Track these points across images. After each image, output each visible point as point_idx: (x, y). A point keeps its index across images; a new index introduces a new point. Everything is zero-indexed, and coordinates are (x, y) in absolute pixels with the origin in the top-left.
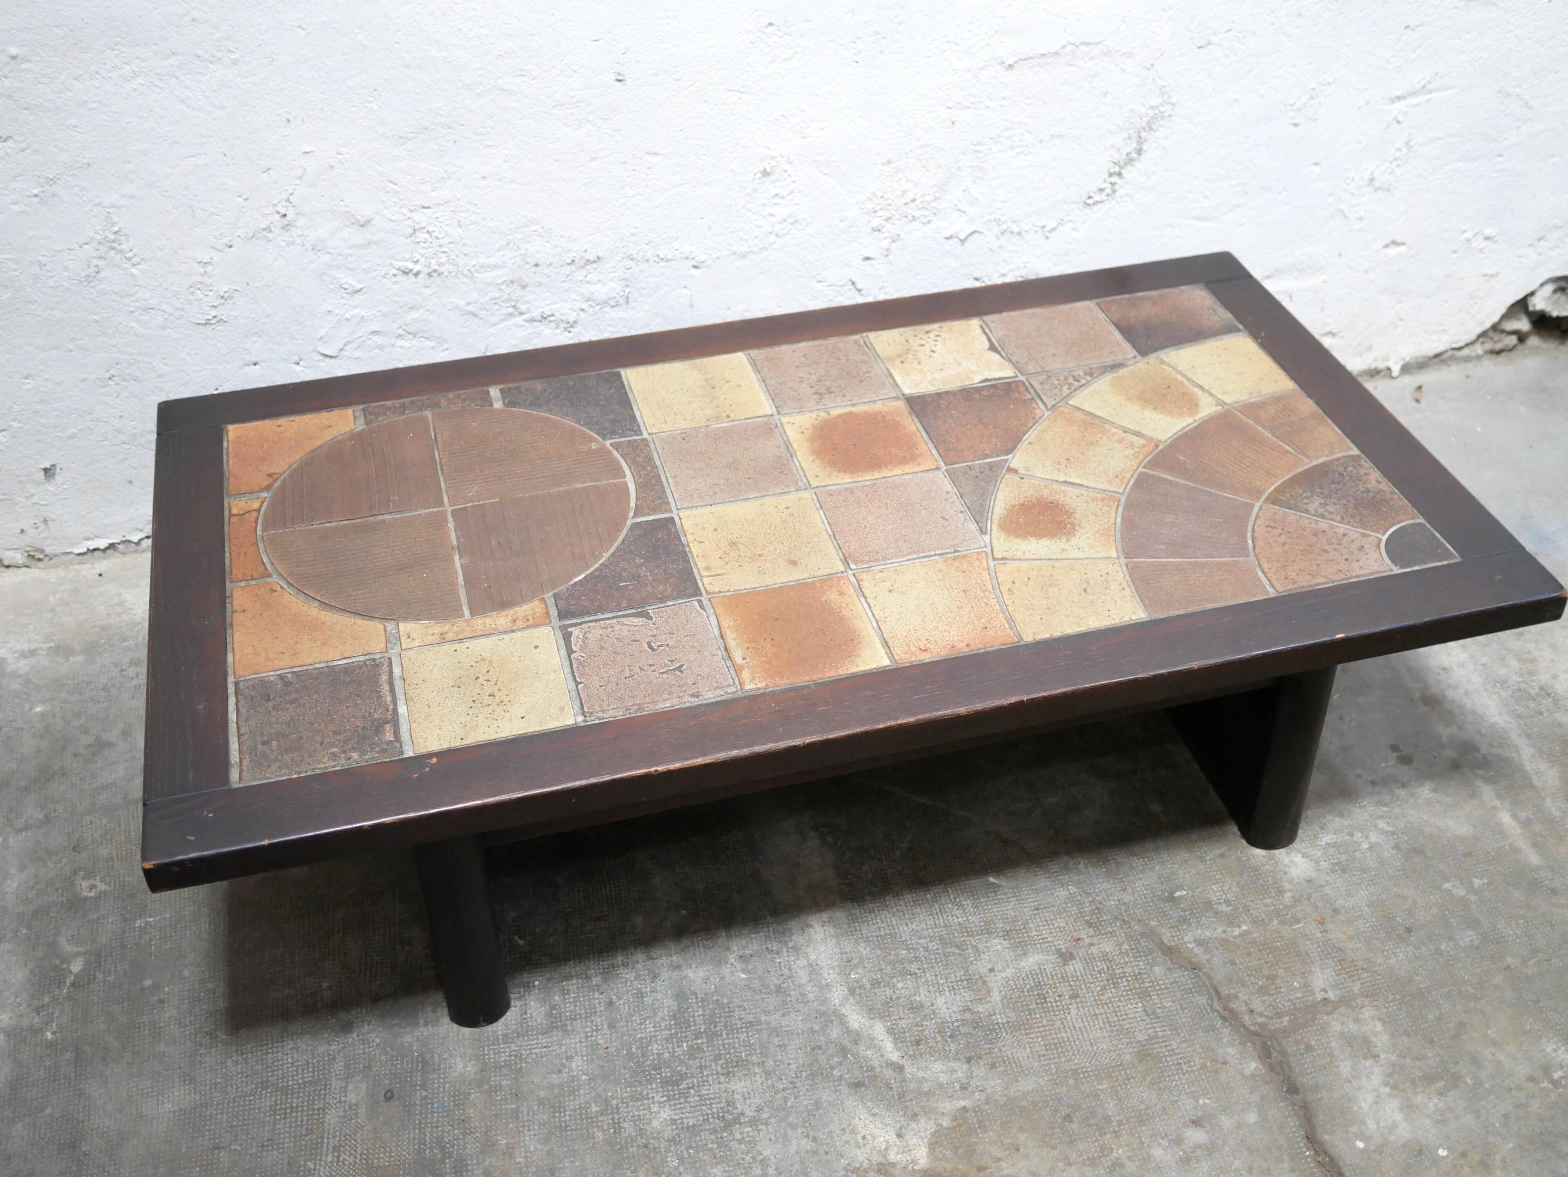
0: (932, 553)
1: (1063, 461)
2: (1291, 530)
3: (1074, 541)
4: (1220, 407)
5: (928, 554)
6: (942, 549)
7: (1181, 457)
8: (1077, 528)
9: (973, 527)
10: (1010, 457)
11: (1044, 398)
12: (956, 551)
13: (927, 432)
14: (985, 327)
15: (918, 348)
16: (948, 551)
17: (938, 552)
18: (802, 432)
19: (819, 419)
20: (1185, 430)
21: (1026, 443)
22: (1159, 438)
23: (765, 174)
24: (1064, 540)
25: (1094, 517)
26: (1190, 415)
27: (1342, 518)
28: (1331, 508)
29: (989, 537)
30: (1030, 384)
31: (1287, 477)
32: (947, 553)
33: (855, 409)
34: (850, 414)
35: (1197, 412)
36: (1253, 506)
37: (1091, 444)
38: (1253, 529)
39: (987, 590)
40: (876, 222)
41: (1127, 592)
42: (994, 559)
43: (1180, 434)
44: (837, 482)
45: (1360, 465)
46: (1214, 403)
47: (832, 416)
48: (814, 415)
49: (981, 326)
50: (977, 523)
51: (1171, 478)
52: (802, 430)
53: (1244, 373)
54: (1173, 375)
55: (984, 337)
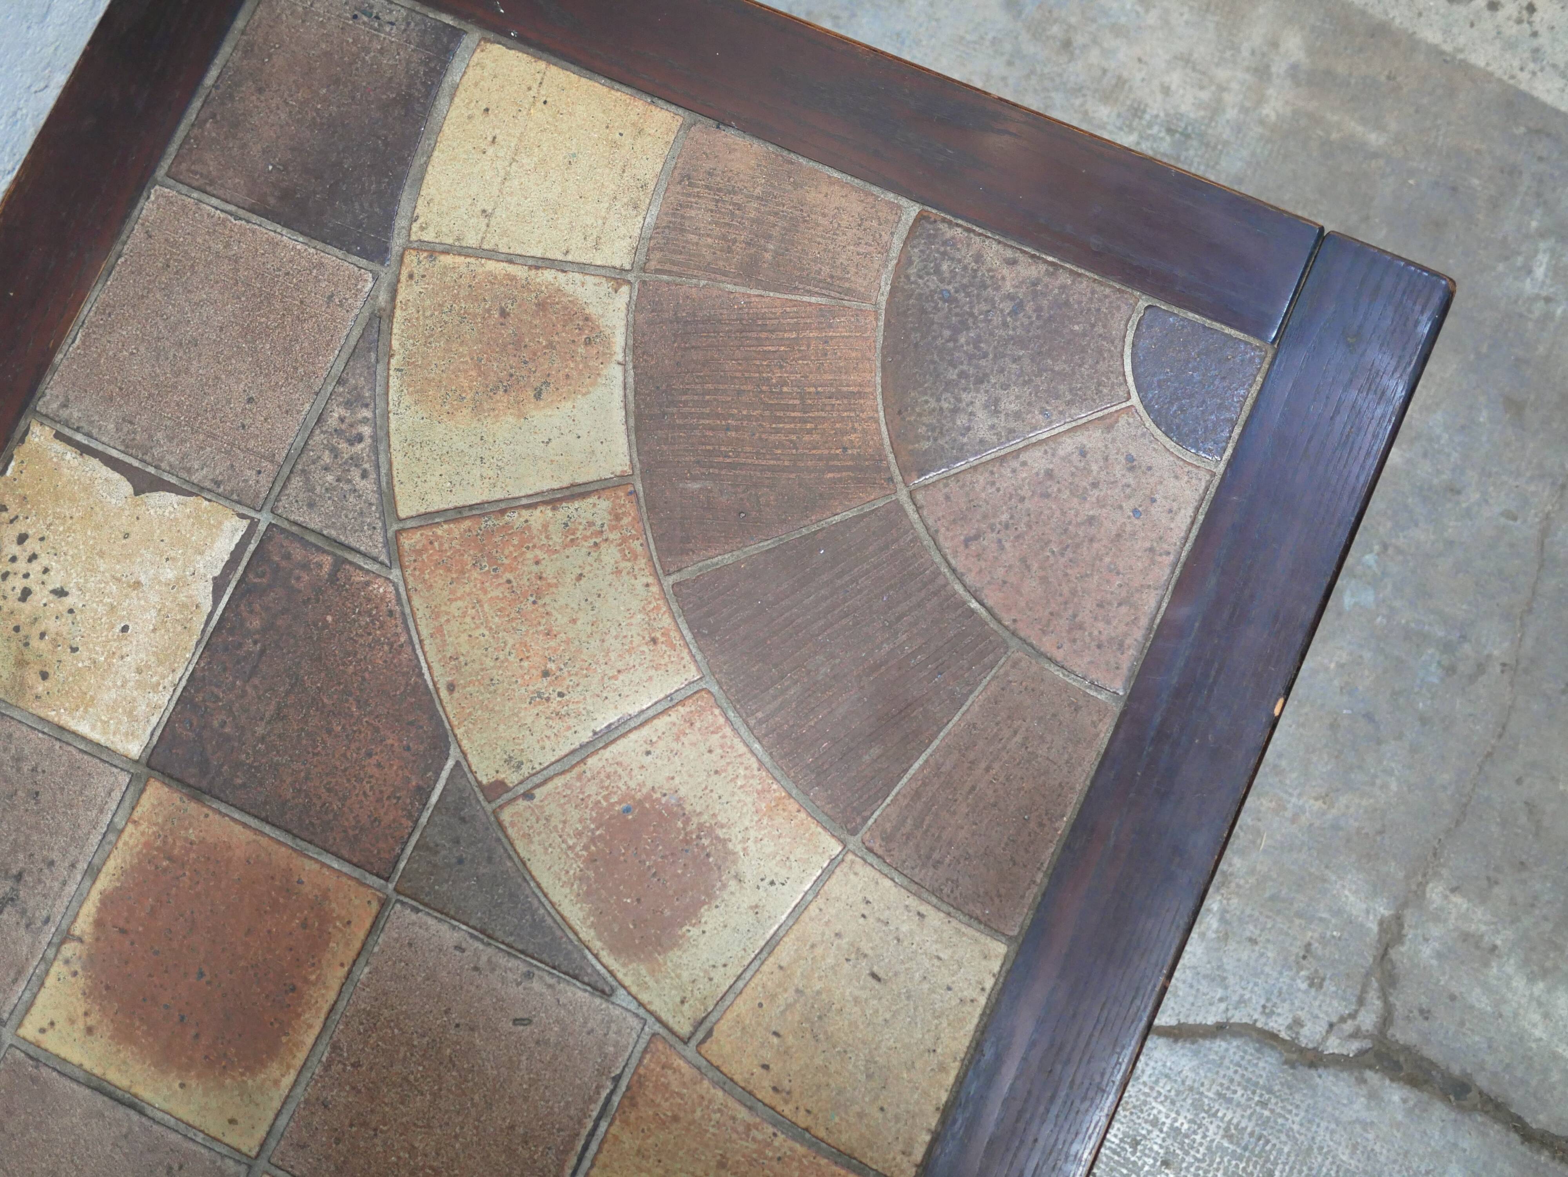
0: (590, 1125)
1: (542, 684)
2: (1005, 517)
3: (748, 867)
4: (625, 289)
5: (585, 1132)
6: (592, 1100)
7: (696, 486)
8: (720, 833)
9: (577, 994)
10: (454, 751)
11: (352, 541)
12: (617, 1079)
13: (279, 827)
14: (67, 432)
15: (26, 607)
16: (604, 1094)
17: (595, 1114)
18: (90, 1030)
19: (77, 967)
20: (632, 406)
21: (444, 693)
22: (618, 470)
24: (733, 885)
25: (715, 778)
26: (604, 356)
27: (1043, 411)
28: (1010, 405)
29: (621, 992)
30: (295, 523)
31: (878, 380)
32: (609, 1099)
33: (104, 882)
34: (108, 901)
35: (607, 343)
36: (898, 507)
37: (538, 594)
38: (954, 571)
39: (748, 1128)
41: (935, 918)
42: (686, 1041)
43: (632, 422)
44: (276, 1104)
45: (945, 243)
46: (606, 286)
47: (88, 939)
48: (58, 968)
49: (58, 436)
50: (575, 977)
51: (728, 558)
52: (80, 1025)
53: (574, 155)
54: (480, 270)
55: (95, 462)
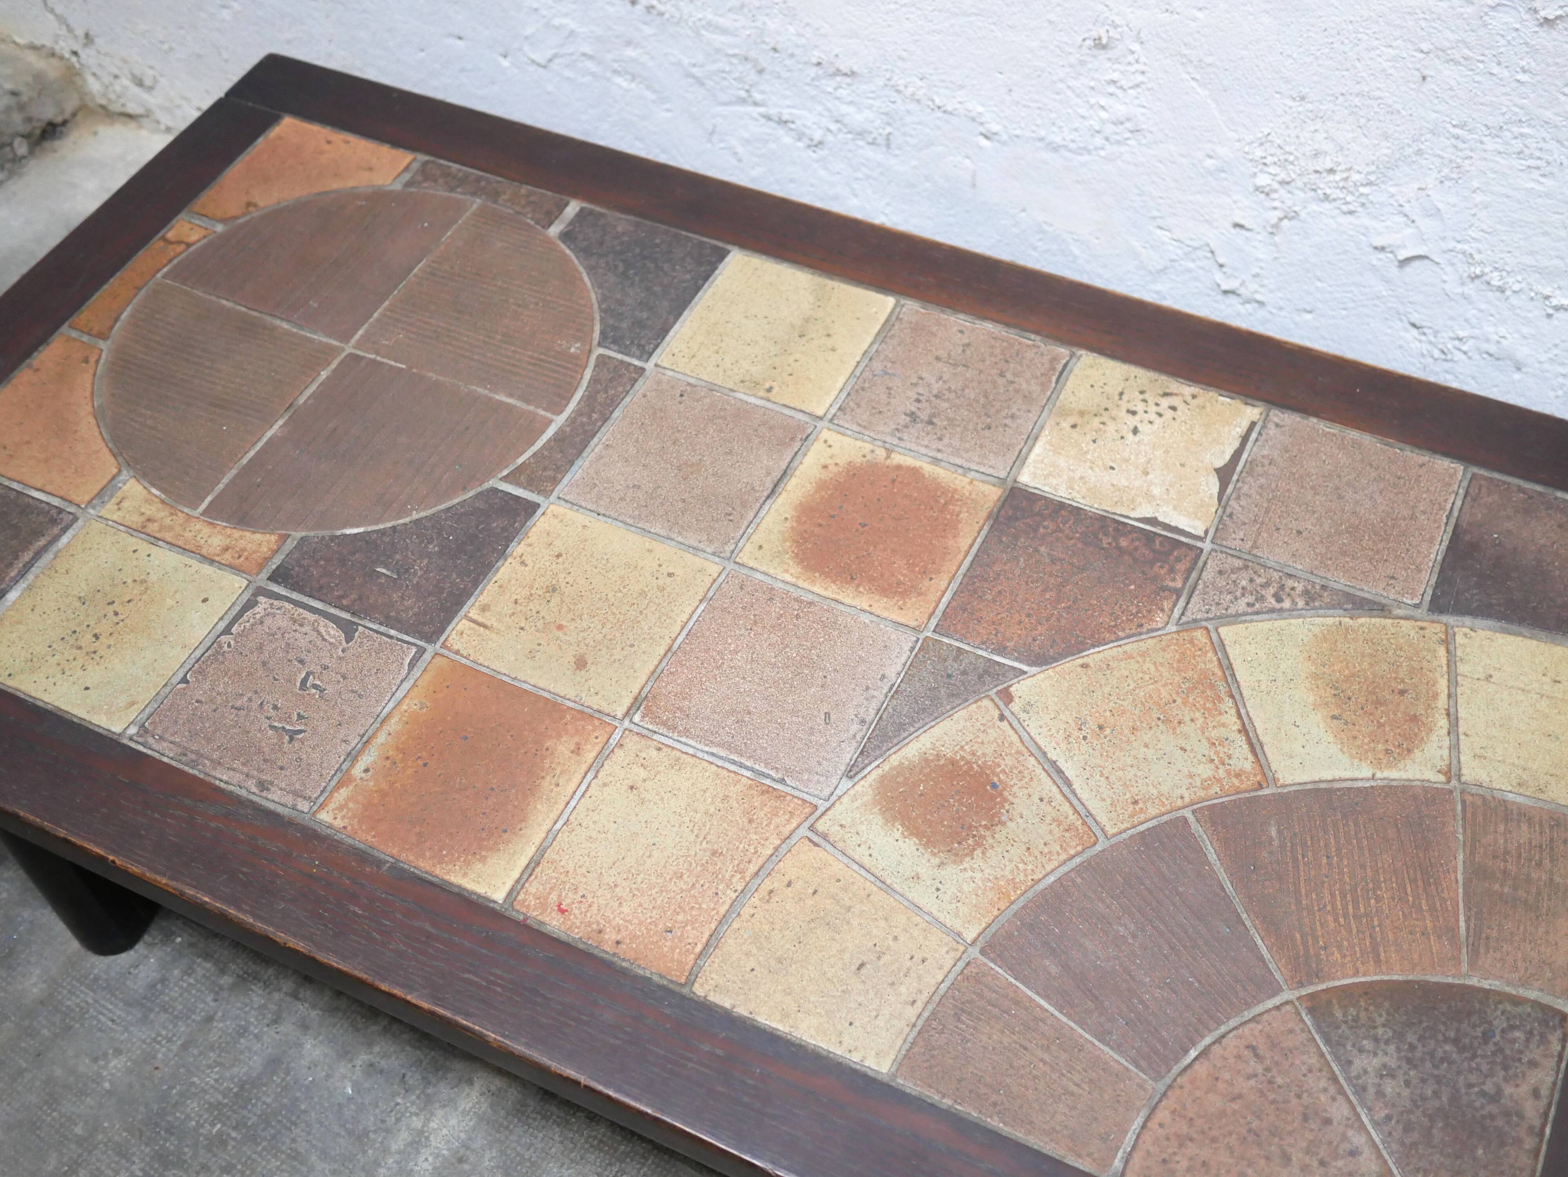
0: (749, 764)
1: (1092, 725)
2: (1279, 1080)
3: (950, 871)
4: (1442, 778)
5: (743, 760)
6: (767, 765)
7: (1273, 832)
8: (978, 852)
9: (849, 753)
10: (1034, 670)
11: (1195, 599)
12: (782, 781)
13: (971, 564)
14: (1257, 428)
15: (1123, 413)
16: (772, 773)
17: (757, 767)
18: (825, 467)
19: (869, 457)
20: (1337, 785)
21: (1080, 661)
22: (1279, 775)
23: (1100, 45)
24: (936, 861)
25: (1024, 847)
26: (1377, 763)
27: (1389, 1118)
28: (1390, 1087)
29: (850, 784)
30: (1205, 563)
31: (1395, 978)
32: (768, 776)
33: (928, 468)
34: (915, 472)
35: (1390, 766)
36: (1278, 990)
37: (1167, 721)
38: (1223, 1036)
39: (742, 872)
40: (1263, 180)
41: (911, 1013)
42: (811, 828)
43: (1323, 786)
44: (772, 571)
45: (1542, 1036)
46: (1443, 764)
47: (888, 462)
48: (868, 447)
49: (1253, 424)
50: (862, 753)
51: (1212, 857)
52: (829, 461)
53: (1557, 738)
54: (1437, 675)
55: (1236, 444)
